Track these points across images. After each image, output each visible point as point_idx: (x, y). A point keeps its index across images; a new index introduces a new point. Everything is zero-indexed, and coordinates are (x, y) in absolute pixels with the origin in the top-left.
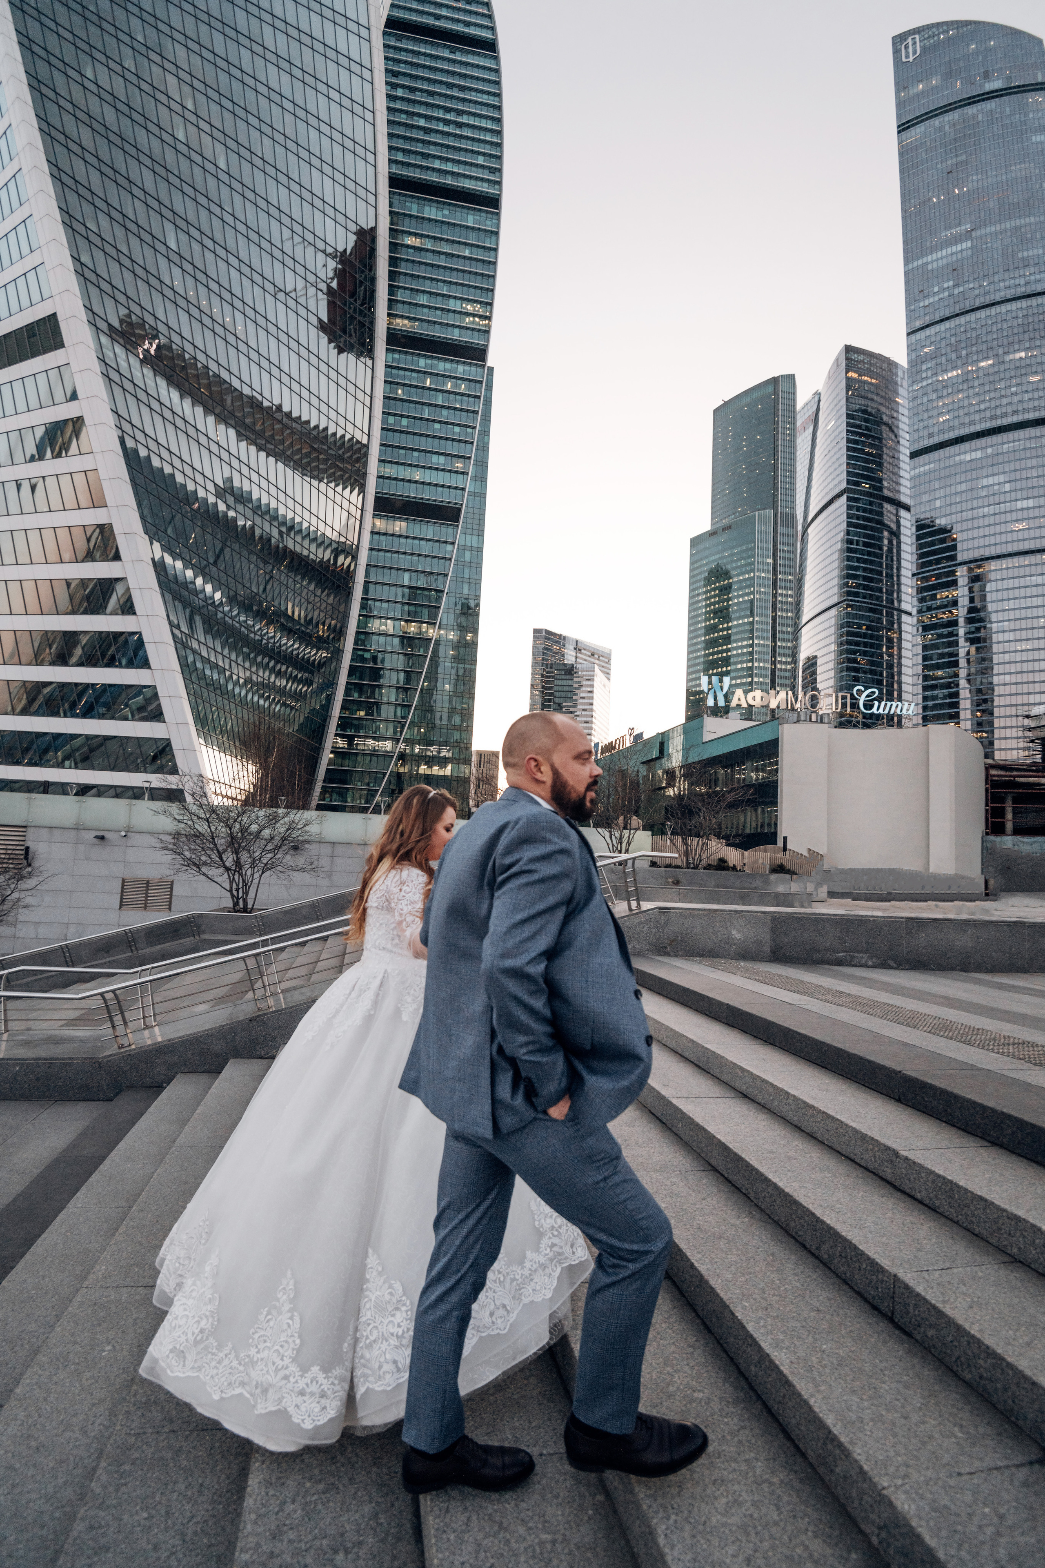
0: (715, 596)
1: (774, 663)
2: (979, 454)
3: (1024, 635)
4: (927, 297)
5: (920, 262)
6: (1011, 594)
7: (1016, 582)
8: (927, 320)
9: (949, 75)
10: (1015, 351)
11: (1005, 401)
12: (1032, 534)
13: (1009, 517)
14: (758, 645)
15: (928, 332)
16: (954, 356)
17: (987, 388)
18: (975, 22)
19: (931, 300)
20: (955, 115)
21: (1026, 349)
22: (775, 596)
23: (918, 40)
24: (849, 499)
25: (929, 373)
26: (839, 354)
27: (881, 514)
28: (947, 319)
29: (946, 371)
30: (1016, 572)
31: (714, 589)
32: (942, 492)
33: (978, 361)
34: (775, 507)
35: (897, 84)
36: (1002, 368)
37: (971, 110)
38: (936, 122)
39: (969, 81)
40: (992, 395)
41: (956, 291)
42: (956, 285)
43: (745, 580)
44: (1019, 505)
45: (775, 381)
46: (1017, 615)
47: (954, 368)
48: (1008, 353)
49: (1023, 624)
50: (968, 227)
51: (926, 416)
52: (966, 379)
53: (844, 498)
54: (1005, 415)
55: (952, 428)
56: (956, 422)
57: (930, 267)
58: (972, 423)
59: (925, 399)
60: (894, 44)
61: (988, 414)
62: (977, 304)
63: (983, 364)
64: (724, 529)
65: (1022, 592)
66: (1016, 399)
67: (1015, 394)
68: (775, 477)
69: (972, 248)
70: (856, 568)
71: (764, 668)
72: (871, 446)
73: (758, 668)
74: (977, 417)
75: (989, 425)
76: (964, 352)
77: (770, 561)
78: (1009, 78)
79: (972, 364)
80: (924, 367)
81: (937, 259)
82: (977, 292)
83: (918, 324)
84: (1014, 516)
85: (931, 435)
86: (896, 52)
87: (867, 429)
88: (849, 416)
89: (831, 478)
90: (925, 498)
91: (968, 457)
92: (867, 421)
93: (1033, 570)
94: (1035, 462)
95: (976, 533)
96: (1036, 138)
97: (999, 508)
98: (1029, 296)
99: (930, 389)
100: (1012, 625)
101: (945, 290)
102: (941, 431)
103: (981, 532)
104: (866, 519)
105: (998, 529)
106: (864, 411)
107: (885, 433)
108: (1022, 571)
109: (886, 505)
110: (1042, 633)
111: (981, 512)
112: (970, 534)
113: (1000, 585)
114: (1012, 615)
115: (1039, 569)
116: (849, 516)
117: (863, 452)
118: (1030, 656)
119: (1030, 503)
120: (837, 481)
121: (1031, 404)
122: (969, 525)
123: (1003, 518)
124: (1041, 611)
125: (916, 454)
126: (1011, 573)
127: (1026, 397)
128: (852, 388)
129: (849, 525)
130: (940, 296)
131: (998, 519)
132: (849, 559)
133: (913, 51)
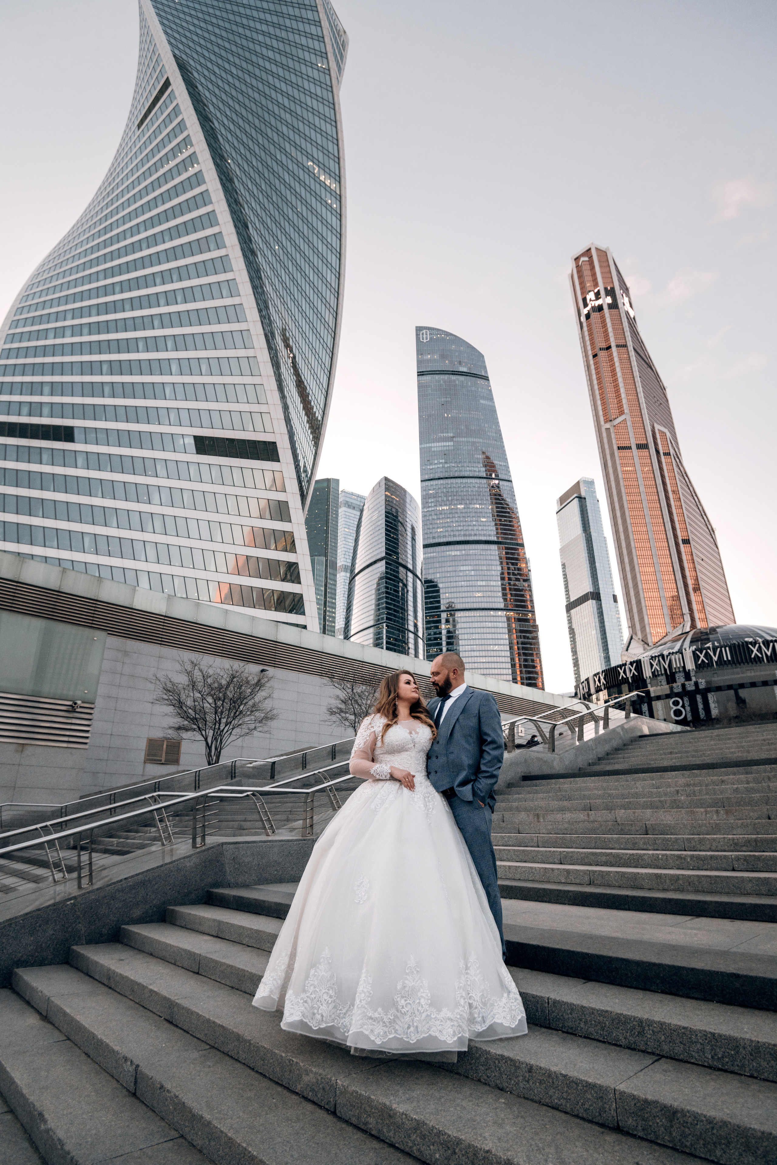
2: (458, 553)
3: (484, 653)
4: (431, 464)
5: (428, 445)
6: (477, 631)
7: (479, 625)
8: (432, 476)
9: (443, 357)
10: (474, 504)
11: (470, 528)
12: (485, 600)
13: (474, 589)
15: (432, 482)
16: (445, 499)
17: (462, 519)
18: (455, 336)
19: (434, 467)
20: (446, 377)
21: (479, 504)
23: (428, 333)
24: (386, 563)
25: (433, 504)
26: (381, 480)
27: (399, 573)
28: (442, 478)
29: (441, 505)
30: (479, 619)
32: (440, 570)
33: (457, 504)
34: (326, 556)
35: (418, 351)
36: (468, 511)
37: (453, 377)
38: (437, 377)
39: (451, 362)
40: (464, 523)
41: (446, 466)
42: (446, 463)
44: (479, 584)
45: (327, 480)
46: (480, 642)
47: (446, 505)
48: (470, 504)
49: (483, 648)
50: (451, 435)
51: (431, 527)
52: (452, 512)
53: (384, 562)
54: (470, 535)
55: (445, 536)
56: (447, 534)
57: (433, 449)
59: (431, 518)
60: (416, 330)
61: (462, 533)
62: (456, 475)
63: (459, 506)
65: (482, 630)
66: (475, 528)
68: (327, 537)
69: (453, 446)
70: (390, 604)
72: (394, 533)
74: (457, 533)
75: (462, 539)
76: (450, 498)
78: (470, 368)
79: (454, 505)
80: (430, 501)
81: (437, 446)
82: (456, 469)
83: (427, 477)
84: (476, 589)
85: (434, 538)
86: (417, 335)
87: (395, 525)
88: (386, 516)
89: (374, 549)
90: (431, 571)
91: (453, 553)
92: (395, 520)
93: (487, 619)
94: (485, 562)
95: (458, 595)
96: (482, 402)
97: (468, 583)
98: (480, 478)
99: (433, 513)
100: (478, 648)
101: (440, 463)
102: (439, 537)
103: (461, 595)
104: (394, 576)
105: (469, 594)
106: (393, 515)
107: (400, 528)
108: (481, 619)
109: (401, 569)
110: (492, 653)
111: (460, 584)
112: (455, 595)
113: (471, 625)
114: (477, 642)
115: (489, 619)
116: (387, 573)
117: (393, 538)
118: (487, 665)
119: (484, 583)
120: (378, 551)
121: (482, 533)
122: (455, 590)
123: (471, 589)
124: (491, 642)
125: (425, 546)
126: (476, 619)
127: (480, 528)
128: (388, 502)
129: (387, 578)
130: (438, 466)
131: (468, 589)
132: (387, 598)
133: (426, 338)
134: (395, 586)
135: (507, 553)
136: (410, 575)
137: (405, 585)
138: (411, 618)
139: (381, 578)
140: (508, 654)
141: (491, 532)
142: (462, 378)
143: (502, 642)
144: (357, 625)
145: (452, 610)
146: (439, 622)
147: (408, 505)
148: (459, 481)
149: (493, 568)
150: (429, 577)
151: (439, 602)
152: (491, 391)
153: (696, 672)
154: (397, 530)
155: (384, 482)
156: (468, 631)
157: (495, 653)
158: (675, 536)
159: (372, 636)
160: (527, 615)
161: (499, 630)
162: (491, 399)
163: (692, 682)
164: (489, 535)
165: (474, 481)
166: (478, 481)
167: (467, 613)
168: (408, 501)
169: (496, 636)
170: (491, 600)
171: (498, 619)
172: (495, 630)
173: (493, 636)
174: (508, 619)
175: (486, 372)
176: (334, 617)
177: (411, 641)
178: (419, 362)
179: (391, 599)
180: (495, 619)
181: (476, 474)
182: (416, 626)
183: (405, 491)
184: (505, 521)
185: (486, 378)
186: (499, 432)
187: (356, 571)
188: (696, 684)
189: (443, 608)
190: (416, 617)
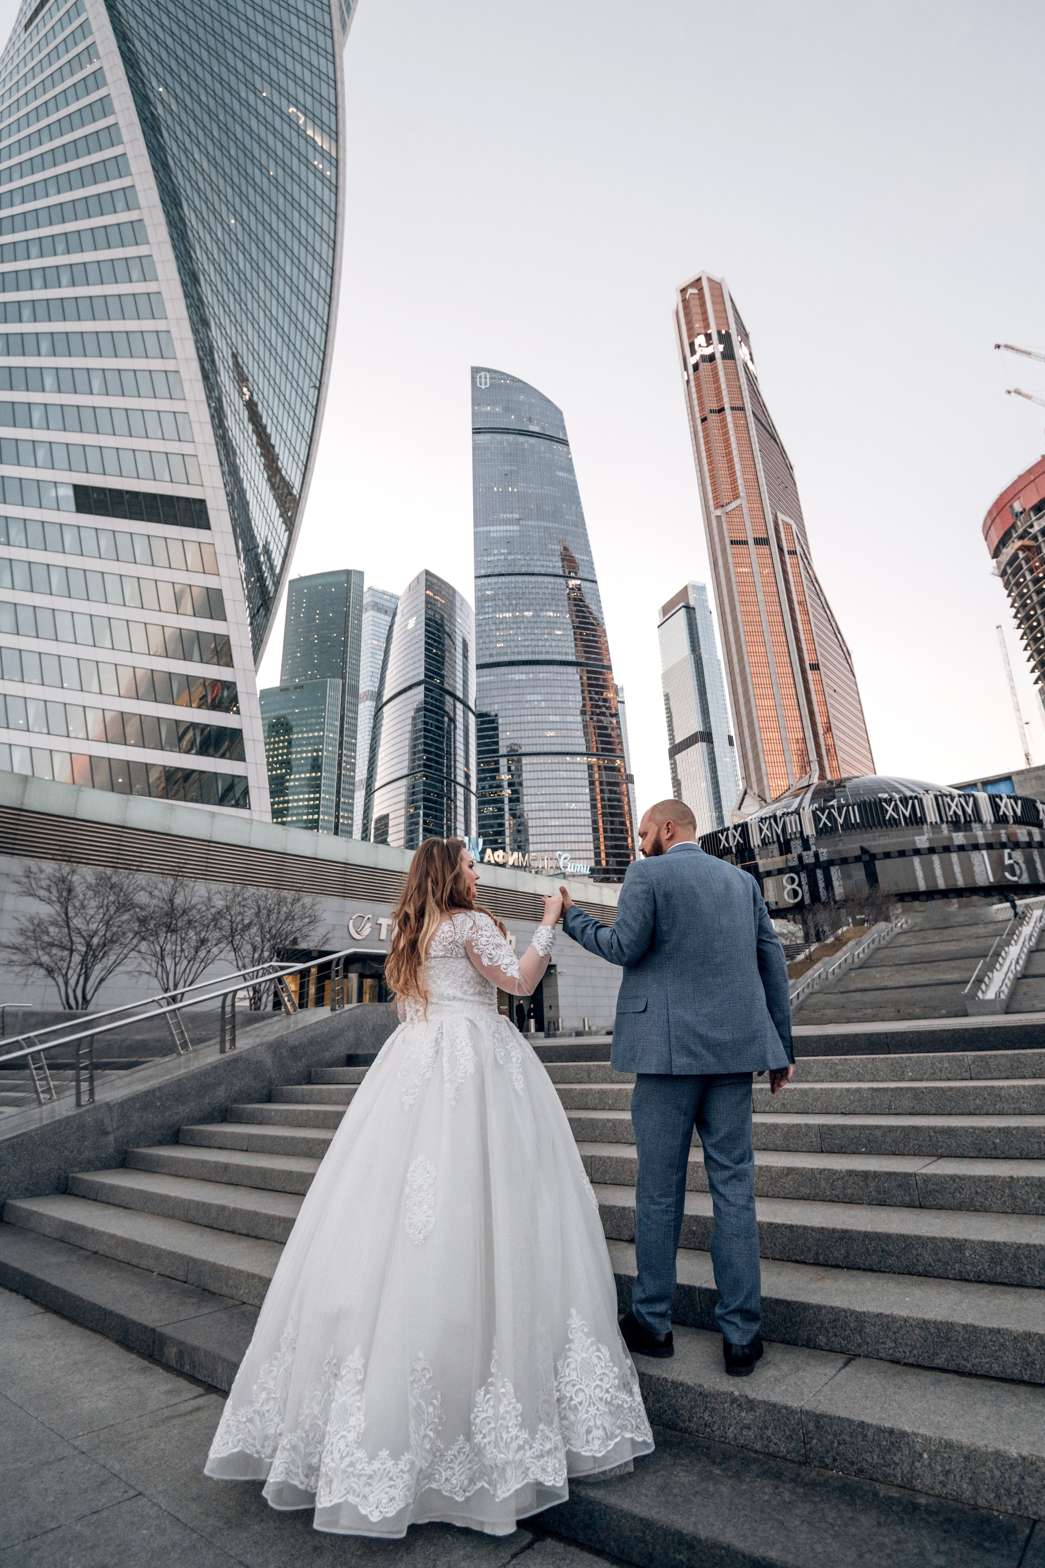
0: (283, 748)
1: (337, 817)
2: (524, 677)
3: (556, 814)
4: (489, 554)
5: (485, 529)
6: (547, 783)
7: (550, 775)
8: (490, 571)
9: (507, 409)
10: (547, 611)
11: (540, 643)
12: (560, 740)
13: (544, 726)
14: (325, 799)
15: (490, 580)
16: (507, 603)
17: (529, 631)
18: (525, 383)
19: (493, 558)
20: (511, 438)
21: (553, 611)
22: (340, 756)
23: (488, 377)
24: (426, 689)
25: (490, 610)
26: (420, 574)
27: (443, 703)
28: (503, 575)
29: (501, 611)
30: (550, 767)
31: (283, 742)
32: (499, 700)
33: (523, 611)
34: (343, 677)
35: (473, 399)
36: (539, 620)
37: (521, 439)
38: (499, 437)
39: (520, 419)
40: (533, 637)
41: (509, 557)
42: (509, 554)
43: (314, 737)
44: (552, 718)
45: (348, 573)
46: (552, 798)
47: (508, 611)
48: (542, 610)
49: (556, 806)
50: (517, 516)
51: (487, 640)
52: (516, 621)
53: (422, 688)
54: (540, 653)
55: (506, 654)
56: (508, 650)
57: (492, 535)
58: (519, 653)
59: (487, 628)
60: (472, 372)
61: (530, 650)
62: (523, 571)
63: (526, 613)
64: (296, 688)
65: (554, 782)
66: (547, 644)
67: (546, 640)
68: (345, 652)
69: (519, 531)
70: (430, 746)
71: (328, 821)
72: (437, 648)
73: (323, 820)
74: (523, 650)
75: (529, 657)
76: (514, 602)
77: (338, 723)
78: (544, 428)
79: (520, 611)
80: (487, 605)
81: (497, 530)
82: (522, 562)
83: (483, 572)
84: (548, 726)
85: (491, 655)
86: (473, 378)
87: (439, 637)
88: (427, 624)
89: (409, 669)
90: (487, 701)
91: (517, 677)
92: (438, 630)
93: (561, 767)
94: (560, 690)
95: (523, 734)
96: (559, 474)
97: (538, 718)
98: (555, 576)
99: (491, 621)
100: (548, 806)
101: (502, 554)
102: (498, 654)
103: (527, 734)
104: (436, 707)
105: (537, 733)
106: (436, 622)
107: (447, 641)
108: (554, 767)
109: (447, 697)
110: (567, 814)
111: (526, 719)
112: (519, 734)
113: (540, 775)
114: (548, 798)
115: (564, 767)
116: (426, 702)
117: (436, 654)
118: (561, 830)
119: (558, 718)
120: (415, 672)
121: (557, 650)
122: (519, 727)
123: (540, 726)
124: (566, 798)
125: (480, 667)
126: (547, 767)
127: (554, 644)
128: (429, 603)
129: (426, 709)
130: (498, 557)
131: (537, 726)
132: (425, 737)
133: (485, 382)
134: (438, 721)
135: (589, 678)
136: (459, 705)
137: (453, 720)
138: (460, 765)
139: (418, 710)
140: (589, 814)
141: (569, 650)
142: (533, 440)
143: (581, 798)
144: (384, 774)
145: (515, 755)
146: (497, 770)
147: (458, 611)
148: (527, 579)
149: (571, 698)
150: (484, 710)
151: (497, 743)
152: (571, 460)
153: (817, 839)
154: (443, 645)
155: (424, 577)
156: (536, 783)
157: (571, 814)
158: (801, 660)
159: (404, 790)
160: (614, 762)
161: (577, 783)
162: (570, 470)
163: (811, 853)
164: (566, 654)
165: (546, 579)
166: (552, 579)
167: (535, 759)
168: (458, 604)
169: (573, 790)
170: (567, 741)
171: (576, 767)
172: (572, 782)
173: (570, 790)
174: (590, 767)
175: (565, 434)
176: (354, 764)
177: (460, 797)
178: (475, 415)
179: (432, 739)
180: (571, 767)
181: (550, 571)
182: (467, 777)
183: (454, 591)
184: (587, 635)
185: (565, 443)
186: (580, 516)
187: (385, 699)
188: (816, 855)
189: (503, 751)
190: (467, 764)
